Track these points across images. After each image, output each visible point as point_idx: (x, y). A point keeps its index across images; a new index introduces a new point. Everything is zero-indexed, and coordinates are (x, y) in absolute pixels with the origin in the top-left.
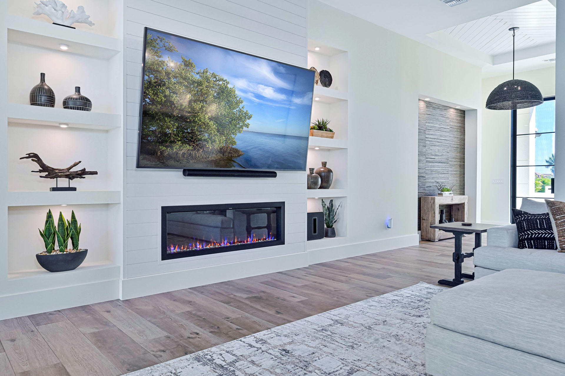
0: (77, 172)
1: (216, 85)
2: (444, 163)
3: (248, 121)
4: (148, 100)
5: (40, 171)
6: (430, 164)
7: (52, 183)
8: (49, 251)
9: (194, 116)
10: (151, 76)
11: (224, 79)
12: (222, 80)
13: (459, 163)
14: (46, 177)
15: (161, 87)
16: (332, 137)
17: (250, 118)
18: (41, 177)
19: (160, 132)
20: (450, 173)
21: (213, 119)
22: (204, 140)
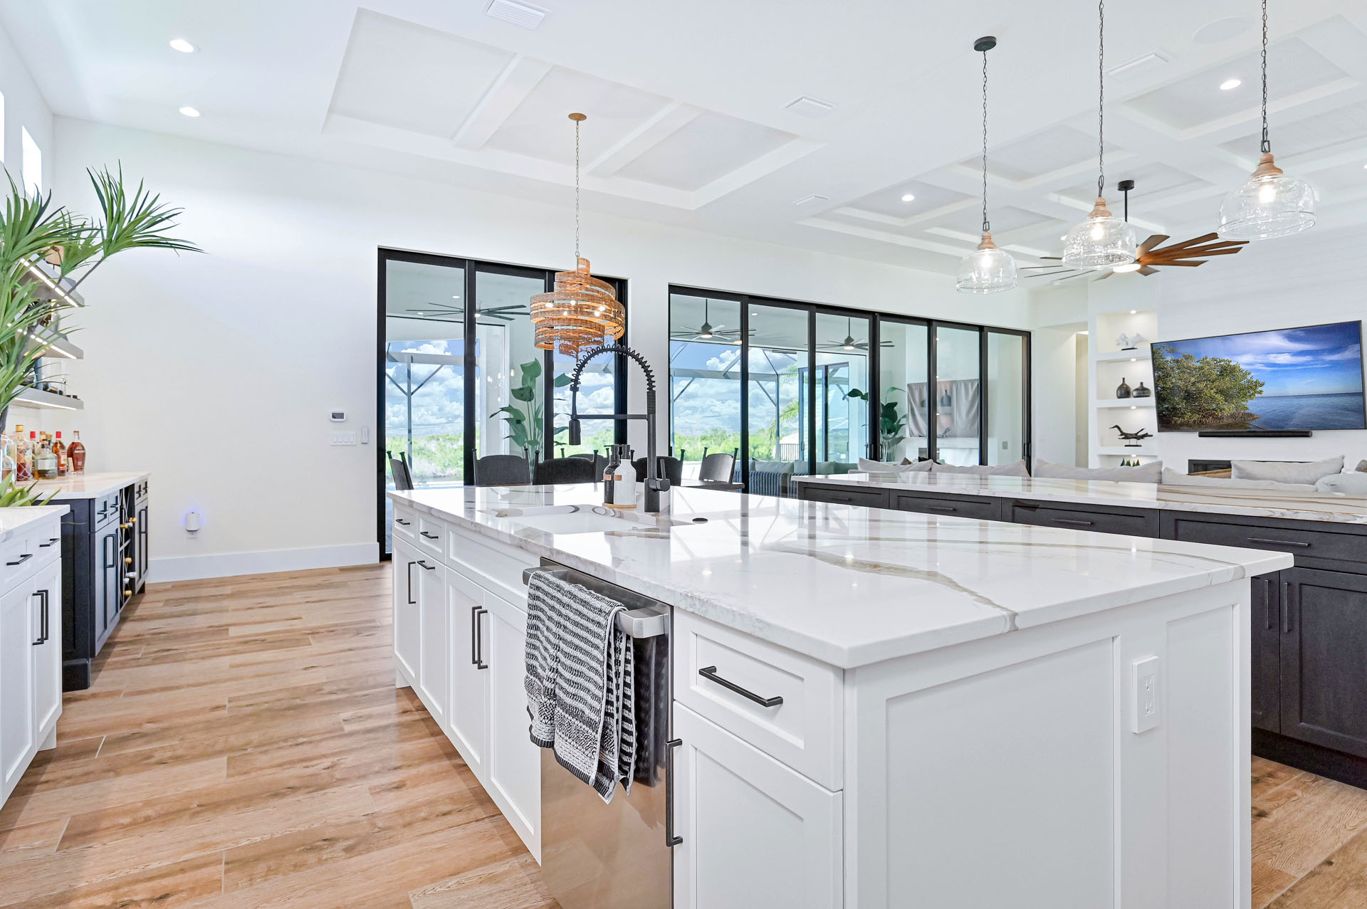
1: (1217, 366)
3: (1260, 388)
4: (1159, 388)
9: (1200, 392)
10: (1160, 372)
11: (1227, 359)
12: (1224, 360)
14: (1123, 438)
15: (1169, 378)
17: (1262, 385)
19: (1172, 408)
21: (1221, 392)
22: (1213, 409)
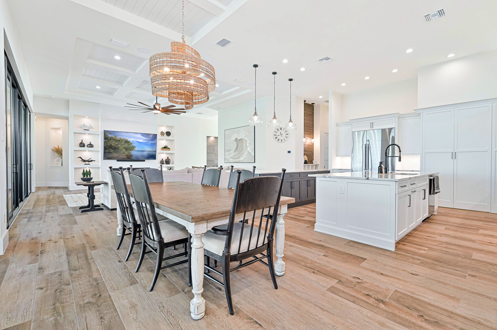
4: (106, 145)
7: (85, 163)
8: (84, 177)
9: (118, 148)
10: (106, 140)
12: (126, 139)
14: (83, 162)
15: (109, 142)
16: (170, 150)
17: (135, 147)
19: (109, 152)
21: (124, 148)
22: (122, 153)
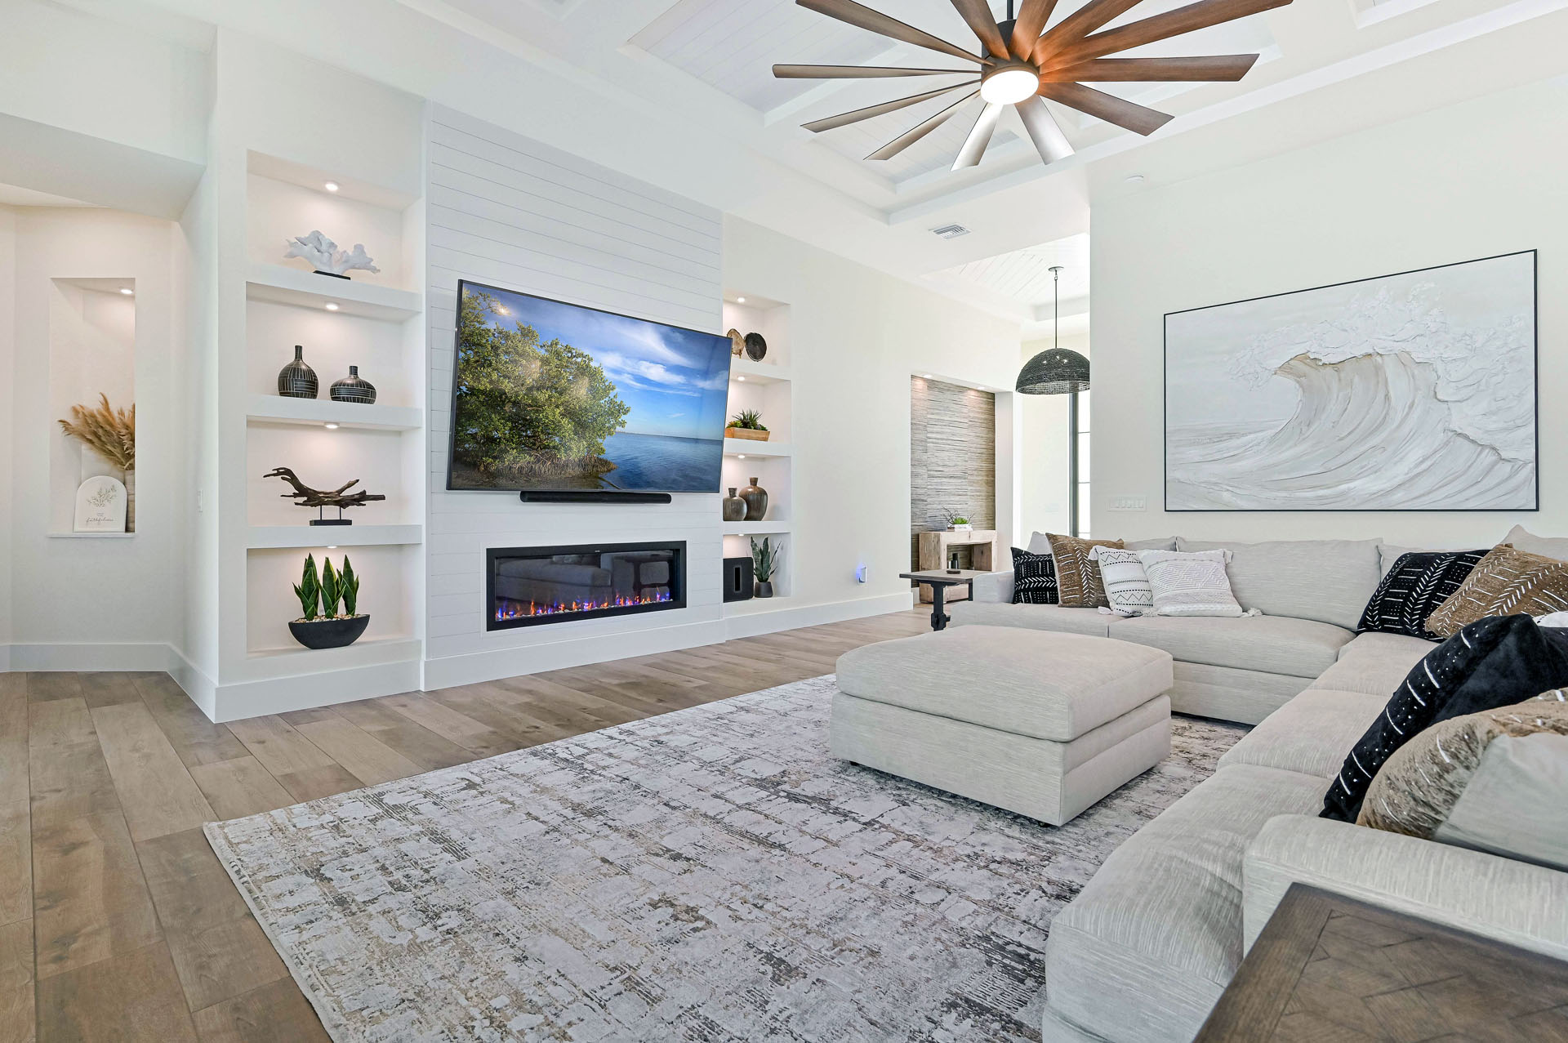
0: (353, 496)
1: (571, 363)
2: (960, 478)
3: (623, 417)
4: (464, 388)
5: (295, 495)
6: (936, 480)
7: (314, 513)
8: (309, 617)
9: (537, 410)
10: (469, 352)
11: (585, 354)
12: (582, 355)
13: (985, 478)
14: (304, 504)
15: (484, 368)
16: (765, 439)
17: (626, 412)
18: (296, 504)
19: (484, 436)
20: (969, 493)
21: (570, 414)
22: (554, 447)
